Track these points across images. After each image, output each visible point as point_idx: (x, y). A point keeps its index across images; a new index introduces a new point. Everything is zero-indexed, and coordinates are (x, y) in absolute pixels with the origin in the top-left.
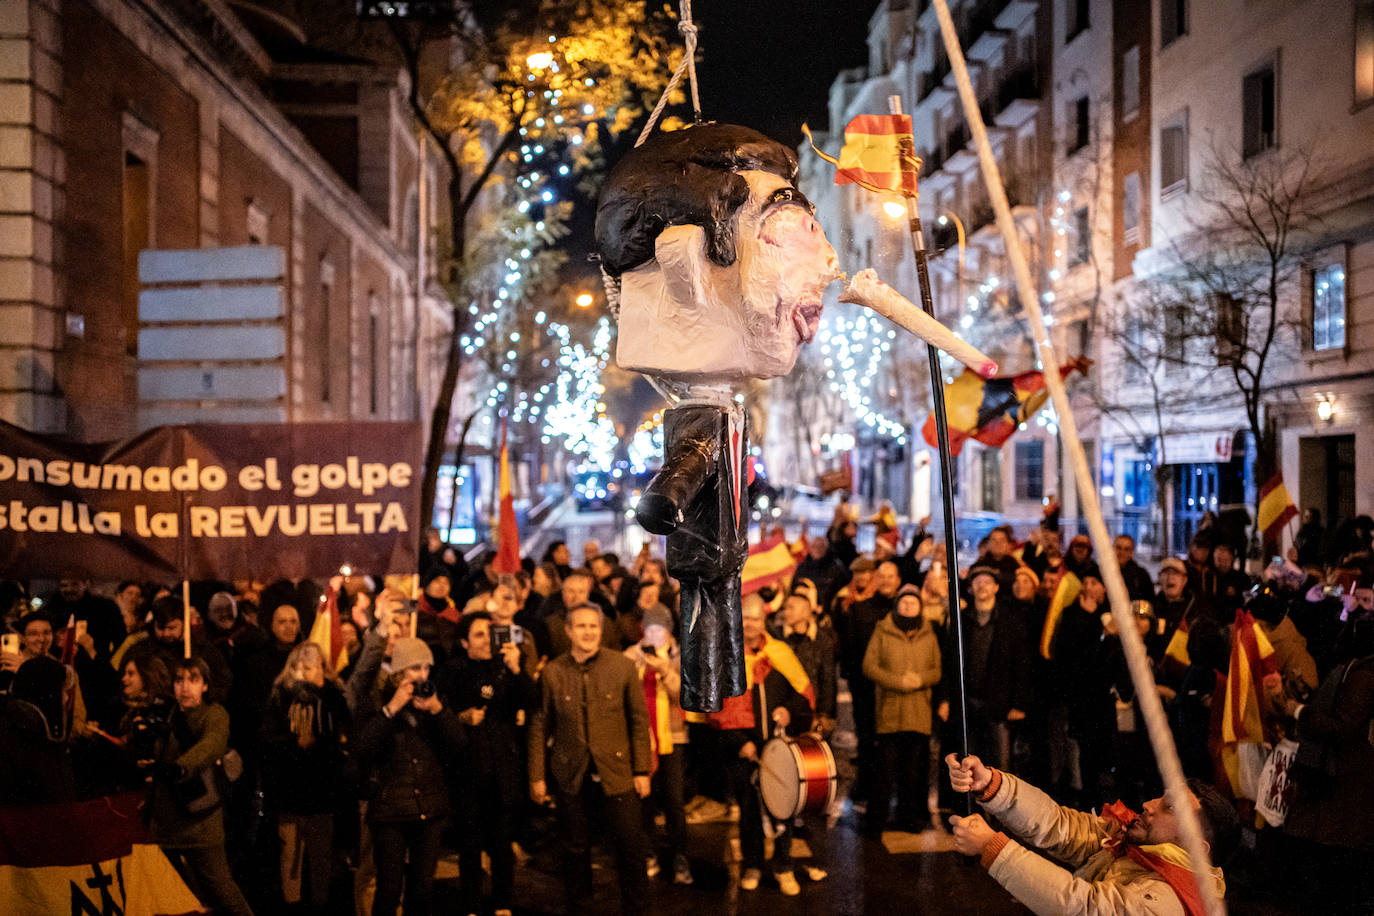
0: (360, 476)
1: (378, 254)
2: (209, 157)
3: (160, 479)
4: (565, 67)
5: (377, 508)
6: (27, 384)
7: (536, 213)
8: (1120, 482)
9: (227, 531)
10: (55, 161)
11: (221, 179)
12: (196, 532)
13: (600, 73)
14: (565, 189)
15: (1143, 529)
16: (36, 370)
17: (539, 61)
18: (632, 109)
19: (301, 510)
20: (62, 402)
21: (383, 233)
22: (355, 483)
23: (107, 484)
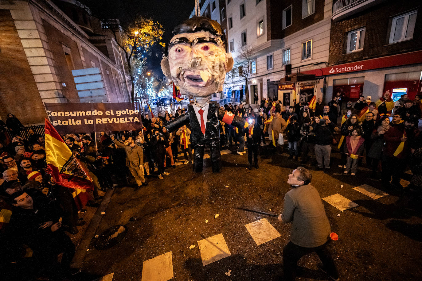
0: (129, 112)
1: (115, 69)
2: (81, 53)
3: (89, 113)
4: (141, 34)
5: (133, 118)
6: (58, 96)
7: (141, 60)
8: (227, 93)
9: (104, 122)
10: (50, 54)
11: (84, 56)
12: (97, 123)
13: (148, 35)
14: (145, 55)
15: (230, 99)
16: (59, 93)
17: (136, 33)
18: (154, 41)
19: (118, 119)
20: (65, 99)
21: (115, 65)
22: (128, 113)
23: (78, 115)
